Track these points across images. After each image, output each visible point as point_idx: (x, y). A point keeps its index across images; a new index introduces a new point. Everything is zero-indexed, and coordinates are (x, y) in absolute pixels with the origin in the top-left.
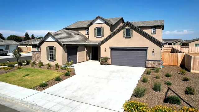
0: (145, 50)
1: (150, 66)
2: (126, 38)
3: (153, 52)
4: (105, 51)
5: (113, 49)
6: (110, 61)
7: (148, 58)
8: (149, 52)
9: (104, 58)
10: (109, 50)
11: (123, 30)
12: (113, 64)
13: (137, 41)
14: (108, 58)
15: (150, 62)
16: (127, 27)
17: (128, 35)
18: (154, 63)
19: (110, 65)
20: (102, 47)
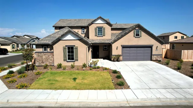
0: (151, 47)
1: (155, 59)
2: (135, 37)
3: (157, 48)
4: (117, 48)
5: (124, 47)
6: (121, 58)
7: (153, 53)
8: (154, 48)
9: (115, 55)
10: (120, 48)
11: (133, 31)
12: (124, 60)
13: (145, 40)
14: (120, 55)
15: (155, 56)
16: (137, 28)
17: (138, 35)
18: (157, 57)
19: (121, 61)
20: (114, 46)
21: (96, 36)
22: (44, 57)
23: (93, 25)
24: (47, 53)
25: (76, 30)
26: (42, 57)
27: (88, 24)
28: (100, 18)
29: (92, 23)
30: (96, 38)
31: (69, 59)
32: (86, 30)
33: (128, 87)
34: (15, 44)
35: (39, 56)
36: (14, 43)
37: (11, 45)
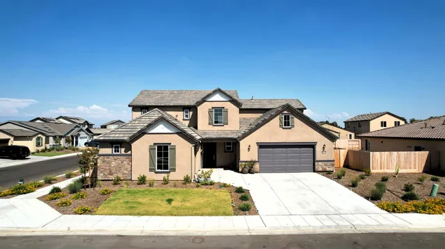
0: (312, 146)
1: (321, 169)
2: (283, 128)
3: (324, 148)
4: (249, 149)
5: (262, 146)
6: (257, 166)
7: (317, 158)
8: (318, 148)
9: (246, 162)
10: (255, 149)
11: (278, 117)
12: (263, 170)
13: (300, 133)
14: (254, 162)
15: (320, 163)
16: (285, 112)
17: (287, 124)
18: (326, 165)
19: (257, 172)
20: (243, 144)
21: (210, 124)
22: (113, 164)
23: (205, 103)
24: (119, 157)
25: (173, 114)
26: (109, 163)
27: (197, 103)
28: (219, 91)
29: (204, 101)
30: (211, 128)
31: (159, 167)
32: (191, 113)
33: (256, 213)
34: (42, 136)
35: (104, 161)
36: (40, 135)
37: (34, 139)
